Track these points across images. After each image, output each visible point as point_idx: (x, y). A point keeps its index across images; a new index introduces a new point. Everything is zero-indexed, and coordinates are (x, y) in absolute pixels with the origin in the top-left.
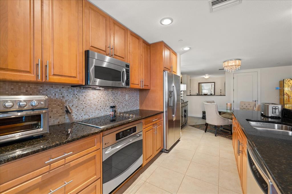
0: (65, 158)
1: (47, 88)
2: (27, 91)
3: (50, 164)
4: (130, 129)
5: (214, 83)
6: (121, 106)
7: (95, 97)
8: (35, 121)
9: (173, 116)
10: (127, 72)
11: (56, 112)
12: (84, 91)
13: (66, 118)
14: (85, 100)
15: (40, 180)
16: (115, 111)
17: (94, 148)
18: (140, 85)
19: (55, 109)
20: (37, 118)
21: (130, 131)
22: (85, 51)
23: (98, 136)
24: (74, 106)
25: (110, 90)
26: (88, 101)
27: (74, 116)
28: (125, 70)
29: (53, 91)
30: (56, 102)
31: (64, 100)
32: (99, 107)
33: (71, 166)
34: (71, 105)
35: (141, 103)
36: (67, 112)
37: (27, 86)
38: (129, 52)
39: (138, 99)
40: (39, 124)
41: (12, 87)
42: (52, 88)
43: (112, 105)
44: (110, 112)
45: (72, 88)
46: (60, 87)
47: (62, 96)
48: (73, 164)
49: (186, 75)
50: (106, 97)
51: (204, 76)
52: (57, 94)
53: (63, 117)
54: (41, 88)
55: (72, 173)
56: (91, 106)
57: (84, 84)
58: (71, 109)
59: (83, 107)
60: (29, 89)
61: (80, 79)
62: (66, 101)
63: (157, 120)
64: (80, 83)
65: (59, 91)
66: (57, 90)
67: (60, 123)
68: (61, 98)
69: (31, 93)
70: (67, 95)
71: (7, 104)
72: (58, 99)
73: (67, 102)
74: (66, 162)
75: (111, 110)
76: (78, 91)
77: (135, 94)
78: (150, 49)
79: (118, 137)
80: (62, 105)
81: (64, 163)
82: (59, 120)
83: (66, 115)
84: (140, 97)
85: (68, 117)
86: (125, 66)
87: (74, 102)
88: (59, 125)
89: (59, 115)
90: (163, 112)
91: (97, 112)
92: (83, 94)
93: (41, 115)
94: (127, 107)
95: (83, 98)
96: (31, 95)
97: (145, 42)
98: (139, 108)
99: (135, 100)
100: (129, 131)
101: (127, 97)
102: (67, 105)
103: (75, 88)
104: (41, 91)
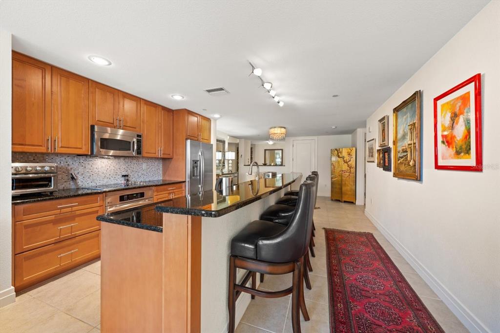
0: (71, 207)
1: (52, 157)
2: (34, 160)
3: (61, 209)
4: (137, 194)
5: (282, 150)
6: (136, 175)
7: (104, 166)
8: (47, 182)
9: (200, 186)
10: (139, 142)
11: (61, 179)
12: (90, 159)
13: (71, 184)
14: (91, 168)
15: (53, 218)
16: (128, 180)
17: (98, 204)
18: (157, 154)
19: (61, 176)
20: (49, 179)
21: (137, 196)
22: (91, 126)
23: (101, 195)
24: (80, 174)
25: (122, 159)
26: (95, 169)
27: (79, 183)
28: (135, 140)
29: (58, 159)
30: (61, 170)
31: (69, 168)
32: (108, 176)
33: (77, 214)
34: (76, 172)
35: (164, 173)
36: (73, 178)
37: (34, 156)
38: (143, 122)
39: (161, 169)
40: (50, 184)
41: (22, 156)
42: (57, 157)
43: (124, 174)
44: (122, 182)
45: (78, 157)
46: (65, 157)
47: (67, 164)
48: (78, 213)
49: (243, 140)
50: (117, 166)
51: (268, 142)
52: (62, 162)
53: (68, 183)
54: (47, 157)
55: (77, 219)
56: (98, 174)
57: (90, 154)
58: (76, 177)
59: (89, 175)
60: (36, 158)
61: (86, 149)
62: (71, 169)
63: (174, 189)
64: (86, 153)
65: (64, 160)
66: (62, 159)
67: (65, 188)
68: (67, 166)
69: (38, 161)
70: (73, 164)
71: (28, 169)
72: (63, 166)
73: (73, 170)
74: (73, 210)
75: (123, 178)
76: (84, 159)
77: (156, 163)
78: (173, 115)
79: (122, 199)
80: (67, 172)
81: (71, 211)
82: (64, 186)
83: (72, 181)
84: (163, 166)
85: (73, 184)
86: (136, 136)
87: (80, 170)
88: (64, 190)
89: (64, 181)
90: (184, 182)
91: (106, 180)
92: (90, 163)
93: (51, 178)
94: (145, 177)
95: (89, 166)
96: (38, 162)
97: (164, 109)
98: (161, 179)
99: (156, 169)
100: (135, 195)
101: (144, 166)
102: (72, 172)
103: (81, 157)
104: (47, 160)
